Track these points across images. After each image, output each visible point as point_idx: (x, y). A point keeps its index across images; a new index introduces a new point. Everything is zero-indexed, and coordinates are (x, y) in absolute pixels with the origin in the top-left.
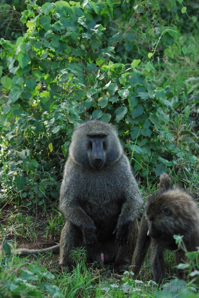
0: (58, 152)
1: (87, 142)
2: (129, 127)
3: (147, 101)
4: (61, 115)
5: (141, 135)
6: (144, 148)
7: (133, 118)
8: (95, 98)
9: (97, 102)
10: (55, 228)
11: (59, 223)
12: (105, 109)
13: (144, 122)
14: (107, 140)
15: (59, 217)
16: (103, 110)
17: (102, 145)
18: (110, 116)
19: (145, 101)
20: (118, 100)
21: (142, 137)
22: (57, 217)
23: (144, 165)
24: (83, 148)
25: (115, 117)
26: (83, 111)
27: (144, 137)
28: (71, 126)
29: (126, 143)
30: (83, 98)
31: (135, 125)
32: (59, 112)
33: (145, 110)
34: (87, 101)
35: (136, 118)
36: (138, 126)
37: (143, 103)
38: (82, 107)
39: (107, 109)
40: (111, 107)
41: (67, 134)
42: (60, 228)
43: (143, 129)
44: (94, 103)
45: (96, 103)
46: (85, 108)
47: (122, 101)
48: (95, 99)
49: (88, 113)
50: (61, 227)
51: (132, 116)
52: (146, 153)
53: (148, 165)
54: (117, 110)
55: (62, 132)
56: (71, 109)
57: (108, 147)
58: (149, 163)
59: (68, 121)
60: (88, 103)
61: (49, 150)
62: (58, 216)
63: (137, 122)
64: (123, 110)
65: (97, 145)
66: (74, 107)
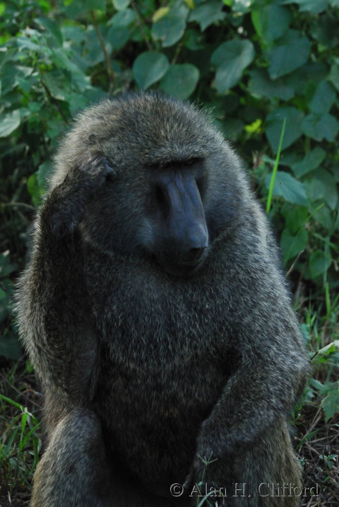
0: (18, 201)
2: (260, 111)
3: (324, 17)
4: (21, 74)
5: (303, 137)
6: (315, 183)
7: (274, 76)
8: (144, 11)
9: (149, 24)
10: (12, 461)
11: (23, 443)
12: (178, 50)
13: (312, 90)
15: (22, 425)
16: (169, 52)
18: (195, 75)
19: (314, 18)
20: (221, 16)
21: (308, 142)
22: (17, 424)
23: (314, 238)
25: (213, 75)
26: (101, 58)
27: (314, 144)
28: (61, 111)
30: (99, 13)
31: (281, 103)
32: (19, 63)
33: (314, 49)
34: (113, 21)
35: (285, 79)
36: (290, 104)
37: (308, 26)
38: (99, 43)
39: (184, 49)
40: (198, 44)
41: (47, 139)
42: (27, 462)
43: (310, 117)
44: (138, 29)
45: (145, 29)
46: (109, 48)
47: (235, 20)
48: (142, 16)
49: (118, 64)
50: (32, 457)
51: (270, 70)
52: (321, 196)
53: (327, 240)
54: (220, 52)
55: (30, 130)
56: (57, 51)
58: (331, 233)
59: (49, 93)
60: (119, 29)
62: (20, 419)
63: (287, 93)
64: (238, 52)
66: (66, 45)
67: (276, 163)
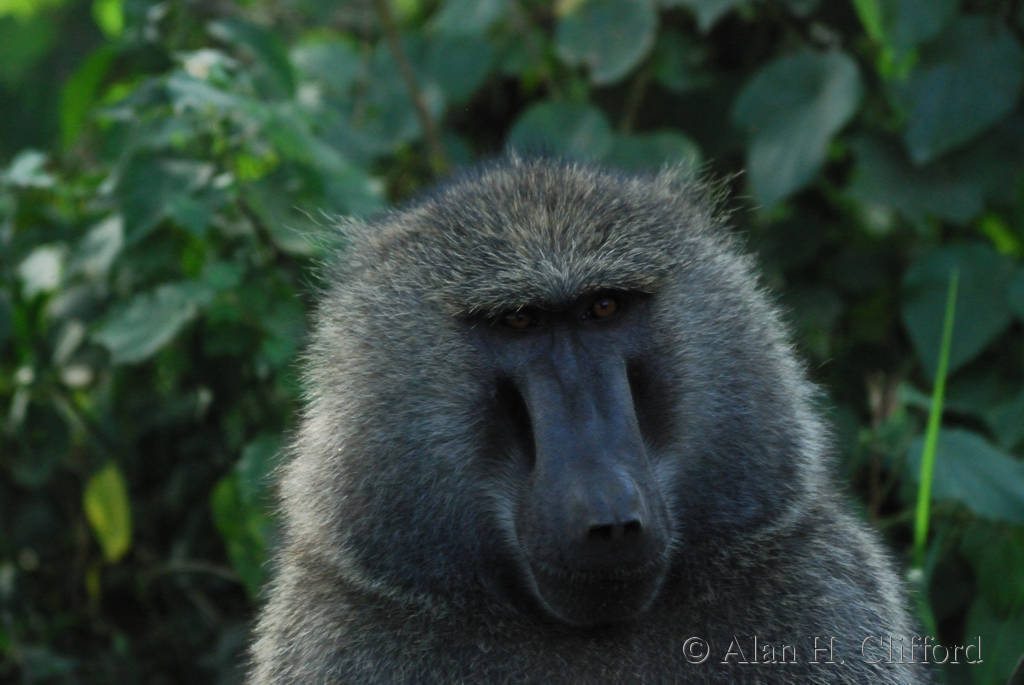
0: (192, 557)
1: (472, 389)
4: (180, 183)
7: (921, 155)
9: (548, 25)
12: (637, 93)
14: (659, 339)
16: (610, 100)
17: (621, 387)
24: (439, 451)
26: (411, 130)
29: (866, 418)
31: (947, 230)
32: (170, 153)
34: (443, 22)
35: (954, 162)
36: (971, 233)
38: (402, 86)
39: (655, 90)
40: (692, 71)
41: (262, 371)
45: (535, 39)
46: (433, 99)
51: (908, 138)
54: (758, 90)
55: (213, 348)
56: (285, 110)
57: (689, 398)
59: (264, 237)
60: (460, 43)
61: (95, 547)
63: (961, 201)
64: (812, 88)
65: (571, 402)
66: (309, 95)
67: (935, 405)
